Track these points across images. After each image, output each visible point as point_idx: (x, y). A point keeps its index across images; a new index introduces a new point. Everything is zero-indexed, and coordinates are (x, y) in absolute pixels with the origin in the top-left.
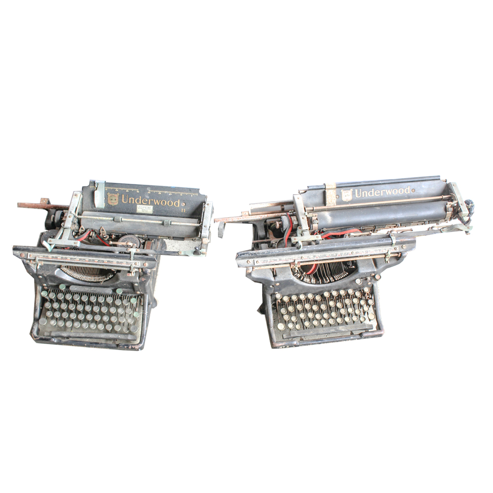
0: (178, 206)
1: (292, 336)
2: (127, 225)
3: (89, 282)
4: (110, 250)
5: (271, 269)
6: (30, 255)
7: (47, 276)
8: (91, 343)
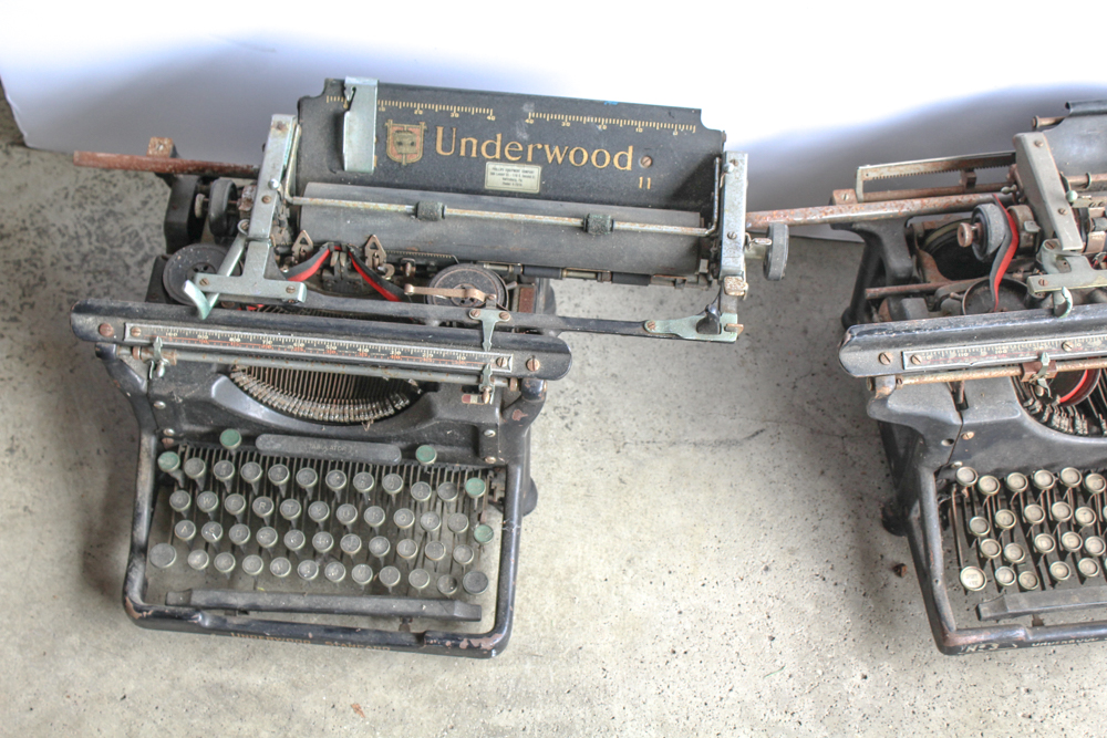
0: (629, 167)
1: (1011, 610)
2: (462, 231)
3: (322, 422)
4: (411, 315)
5: (946, 383)
6: (133, 331)
7: (185, 401)
8: (329, 630)
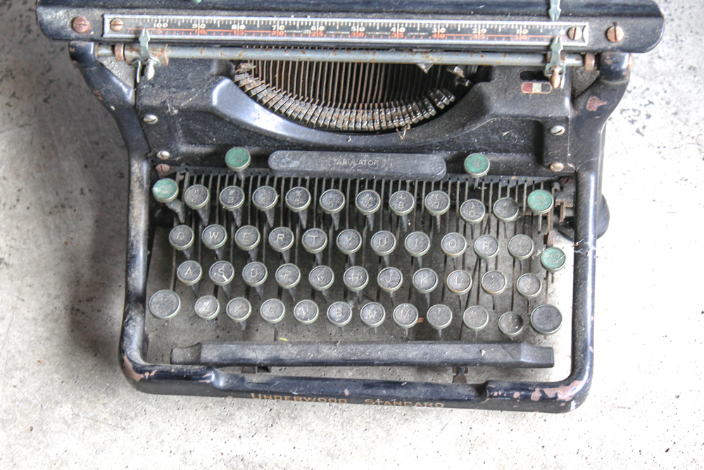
3: (348, 132)
6: (113, 24)
7: (181, 111)
8: (369, 385)
